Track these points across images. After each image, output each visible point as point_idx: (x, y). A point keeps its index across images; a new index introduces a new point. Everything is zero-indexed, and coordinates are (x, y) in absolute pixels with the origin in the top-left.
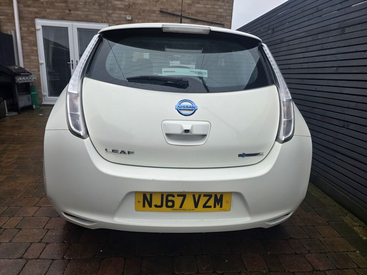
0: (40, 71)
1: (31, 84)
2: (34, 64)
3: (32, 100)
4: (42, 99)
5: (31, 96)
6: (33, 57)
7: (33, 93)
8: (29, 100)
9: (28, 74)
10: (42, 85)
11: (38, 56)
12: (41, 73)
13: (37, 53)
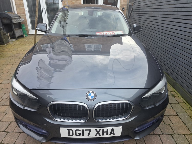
0: (26, 15)
1: (21, 23)
2: (22, 11)
3: (23, 32)
4: (28, 31)
5: (22, 30)
6: (21, 7)
7: (23, 28)
8: (21, 32)
9: (19, 17)
10: (28, 23)
11: (24, 6)
12: (26, 16)
13: (23, 4)
